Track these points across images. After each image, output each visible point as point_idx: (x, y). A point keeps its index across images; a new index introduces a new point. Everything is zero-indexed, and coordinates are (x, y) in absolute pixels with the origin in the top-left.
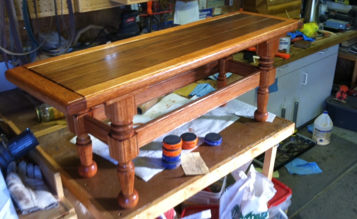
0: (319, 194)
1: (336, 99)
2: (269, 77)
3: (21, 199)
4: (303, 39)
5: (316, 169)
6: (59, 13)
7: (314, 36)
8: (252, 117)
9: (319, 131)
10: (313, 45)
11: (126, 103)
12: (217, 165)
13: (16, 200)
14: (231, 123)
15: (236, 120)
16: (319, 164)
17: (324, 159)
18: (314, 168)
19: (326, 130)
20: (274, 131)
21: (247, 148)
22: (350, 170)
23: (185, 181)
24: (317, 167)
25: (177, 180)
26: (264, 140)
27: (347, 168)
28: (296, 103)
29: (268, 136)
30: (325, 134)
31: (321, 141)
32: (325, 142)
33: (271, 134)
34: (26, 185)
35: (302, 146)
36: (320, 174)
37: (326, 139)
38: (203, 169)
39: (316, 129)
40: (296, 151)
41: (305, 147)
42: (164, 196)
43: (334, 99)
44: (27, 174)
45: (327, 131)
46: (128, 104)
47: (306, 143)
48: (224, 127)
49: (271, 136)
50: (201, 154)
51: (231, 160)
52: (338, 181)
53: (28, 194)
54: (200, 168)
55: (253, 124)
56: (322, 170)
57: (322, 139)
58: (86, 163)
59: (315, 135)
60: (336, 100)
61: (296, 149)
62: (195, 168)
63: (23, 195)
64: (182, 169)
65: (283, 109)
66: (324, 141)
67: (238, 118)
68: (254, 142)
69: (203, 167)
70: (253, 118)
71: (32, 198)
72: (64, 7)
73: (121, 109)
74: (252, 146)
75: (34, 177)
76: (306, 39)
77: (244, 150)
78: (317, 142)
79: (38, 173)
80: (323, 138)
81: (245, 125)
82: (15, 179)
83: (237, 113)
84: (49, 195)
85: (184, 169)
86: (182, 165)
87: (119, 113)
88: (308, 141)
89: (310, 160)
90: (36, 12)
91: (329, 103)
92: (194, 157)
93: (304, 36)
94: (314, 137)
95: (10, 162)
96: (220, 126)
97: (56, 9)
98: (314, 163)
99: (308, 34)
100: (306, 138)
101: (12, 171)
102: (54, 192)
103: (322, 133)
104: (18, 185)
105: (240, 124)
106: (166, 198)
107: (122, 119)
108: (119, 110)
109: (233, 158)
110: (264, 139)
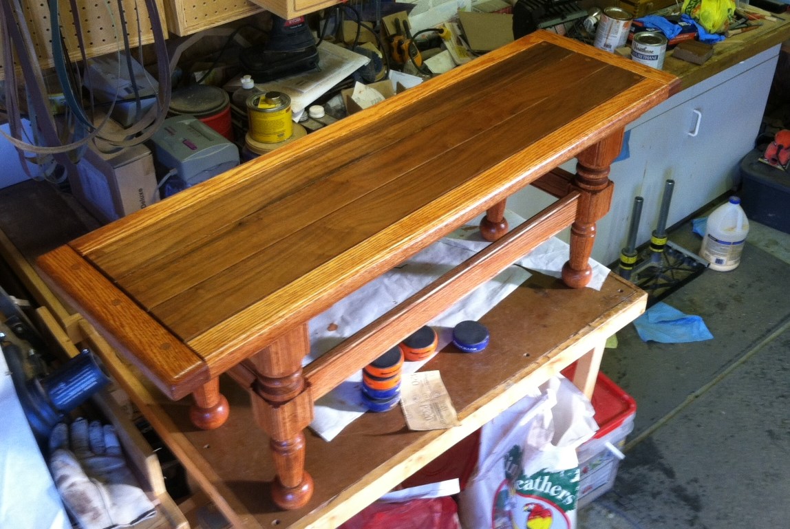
0: (698, 392)
1: (765, 161)
2: (596, 205)
3: (83, 511)
4: (697, 38)
5: (699, 331)
6: (134, 42)
7: (723, 28)
8: (556, 273)
9: (717, 240)
10: (719, 53)
11: (288, 340)
12: (474, 404)
13: (74, 513)
14: (511, 288)
15: (522, 281)
16: (706, 317)
17: (721, 306)
18: (695, 331)
19: (732, 241)
20: (599, 316)
21: (540, 360)
22: (773, 335)
23: (408, 444)
24: (703, 327)
25: (392, 439)
26: (577, 339)
27: (769, 331)
28: (669, 181)
29: (587, 328)
30: (729, 248)
31: (719, 262)
32: (726, 264)
33: (592, 324)
34: (90, 472)
35: (674, 271)
36: (706, 344)
37: (731, 259)
38: (443, 413)
39: (709, 235)
40: (662, 285)
41: (681, 274)
42: (365, 479)
43: (760, 159)
44: (90, 448)
45: (734, 243)
46: (292, 341)
47: (685, 265)
48: (496, 302)
49: (593, 329)
50: (444, 375)
51: (504, 390)
52: (744, 363)
53: (97, 495)
54: (439, 410)
55: (559, 294)
56: (713, 335)
57: (721, 258)
58: (207, 404)
59: (707, 249)
60: (765, 164)
61: (661, 281)
62: (429, 412)
63: (88, 501)
64: (401, 411)
65: (637, 198)
66: (726, 262)
67: (528, 275)
68: (556, 345)
69: (446, 408)
70: (558, 276)
71: (105, 507)
72: (143, 29)
73: (277, 353)
74: (549, 355)
75: (104, 452)
76: (703, 37)
77: (533, 365)
78: (709, 264)
79: (111, 441)
80: (724, 256)
81: (541, 294)
82: (67, 465)
83: (528, 263)
84: (137, 492)
85: (406, 412)
86: (402, 401)
87: (274, 361)
88: (691, 260)
89: (689, 308)
90: (81, 47)
91: (747, 170)
92: (427, 383)
93: (700, 30)
94: (704, 252)
95: (55, 425)
96: (488, 298)
97: (126, 35)
98: (697, 317)
99: (709, 26)
100: (687, 253)
101: (60, 447)
102: (145, 485)
103: (723, 247)
104: (76, 478)
105: (530, 291)
106: (367, 484)
107: (279, 369)
108: (273, 356)
109: (509, 385)
110: (577, 336)
